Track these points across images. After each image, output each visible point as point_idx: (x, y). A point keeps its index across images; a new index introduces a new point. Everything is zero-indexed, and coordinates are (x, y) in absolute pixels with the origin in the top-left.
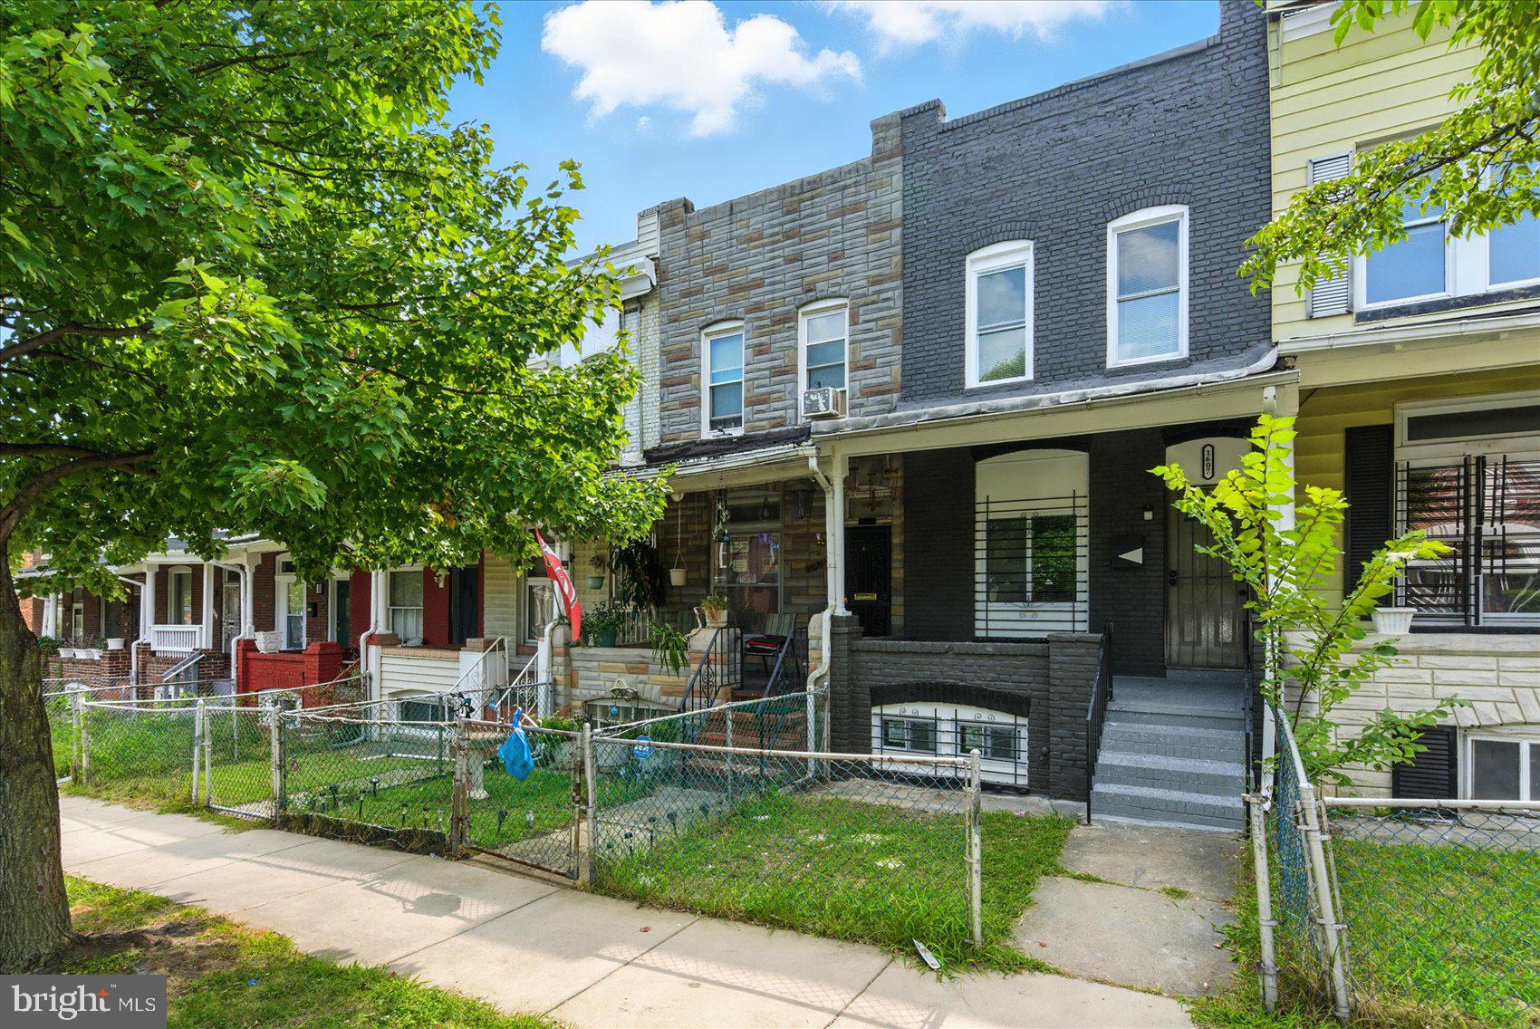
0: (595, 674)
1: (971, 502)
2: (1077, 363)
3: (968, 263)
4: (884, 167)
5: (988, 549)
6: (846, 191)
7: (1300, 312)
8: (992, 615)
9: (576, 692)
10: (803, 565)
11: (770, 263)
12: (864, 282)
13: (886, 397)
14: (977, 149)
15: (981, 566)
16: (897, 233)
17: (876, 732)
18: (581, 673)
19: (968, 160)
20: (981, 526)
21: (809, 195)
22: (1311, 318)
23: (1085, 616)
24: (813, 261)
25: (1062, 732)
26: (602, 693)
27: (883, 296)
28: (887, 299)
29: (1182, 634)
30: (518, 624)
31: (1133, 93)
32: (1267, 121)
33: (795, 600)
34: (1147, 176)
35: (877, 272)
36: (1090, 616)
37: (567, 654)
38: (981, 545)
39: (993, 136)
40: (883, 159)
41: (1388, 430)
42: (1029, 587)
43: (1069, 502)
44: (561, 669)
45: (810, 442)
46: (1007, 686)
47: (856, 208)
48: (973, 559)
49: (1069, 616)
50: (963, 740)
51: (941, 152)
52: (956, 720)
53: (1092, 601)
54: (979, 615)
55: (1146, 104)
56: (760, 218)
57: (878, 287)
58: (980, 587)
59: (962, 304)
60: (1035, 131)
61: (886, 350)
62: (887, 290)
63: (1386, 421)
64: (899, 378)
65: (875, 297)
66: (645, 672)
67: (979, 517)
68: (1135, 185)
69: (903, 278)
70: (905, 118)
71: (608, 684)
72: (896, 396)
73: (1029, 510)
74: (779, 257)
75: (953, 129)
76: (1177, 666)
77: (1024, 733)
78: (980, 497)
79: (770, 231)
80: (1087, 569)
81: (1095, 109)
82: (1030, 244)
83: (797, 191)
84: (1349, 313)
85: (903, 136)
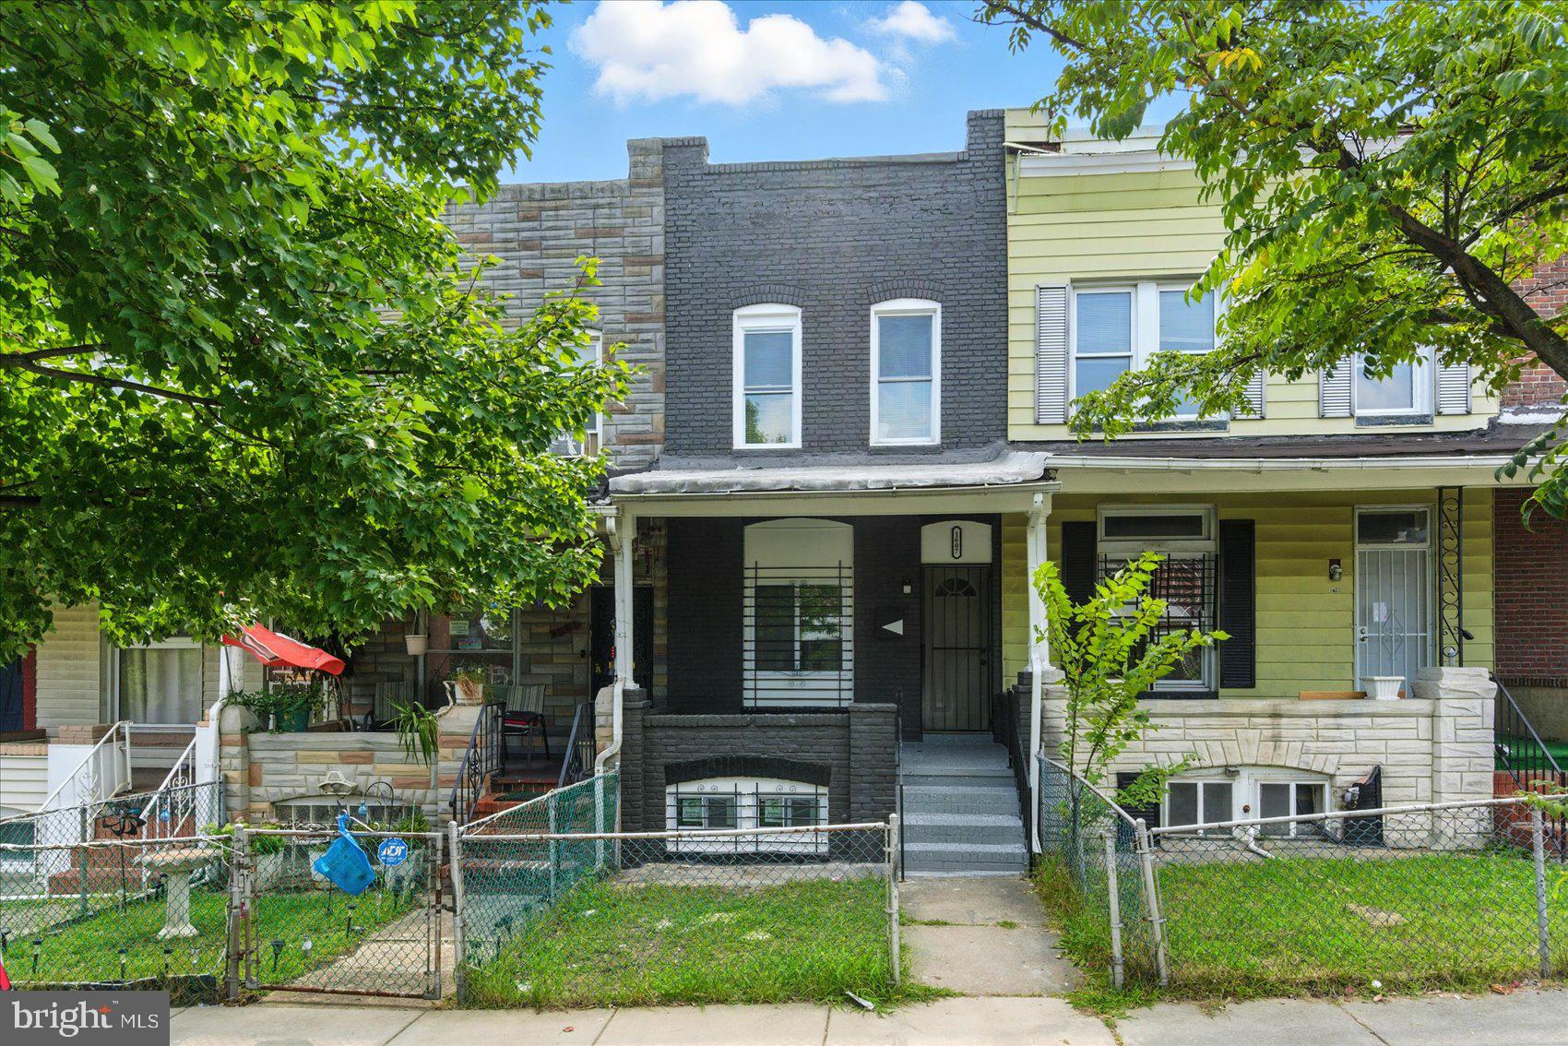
0: (291, 767)
1: (740, 567)
2: (843, 437)
3: (735, 318)
4: (644, 195)
5: (757, 616)
6: (600, 211)
7: (1028, 417)
8: (760, 685)
9: (259, 791)
10: (547, 629)
11: (504, 272)
12: (620, 317)
13: (648, 447)
14: (745, 201)
15: (749, 633)
16: (658, 271)
17: (671, 812)
18: (266, 767)
19: (735, 210)
20: (749, 592)
21: (553, 204)
22: (1037, 424)
23: (850, 685)
24: (558, 281)
25: (862, 798)
26: (302, 790)
27: (643, 336)
28: (648, 341)
29: (934, 700)
30: (103, 703)
31: (894, 184)
32: (1005, 241)
33: (535, 670)
34: (905, 268)
35: (634, 308)
36: (855, 684)
37: (245, 742)
38: (749, 611)
39: (760, 192)
40: (642, 186)
41: (1092, 526)
42: (797, 655)
43: (835, 573)
44: (237, 762)
45: (607, 500)
46: (810, 757)
47: (610, 232)
48: (741, 626)
49: (835, 685)
50: (762, 813)
51: (708, 194)
52: (757, 794)
53: (856, 669)
54: (748, 684)
55: (906, 199)
56: (488, 217)
57: (636, 326)
58: (749, 655)
59: (729, 361)
60: (803, 197)
61: (647, 396)
62: (648, 331)
63: (1092, 519)
64: (662, 429)
65: (633, 336)
66: (369, 760)
67: (748, 583)
68: (895, 274)
69: (666, 321)
70: (668, 147)
71: (312, 779)
72: (658, 447)
73: (797, 577)
74: (514, 268)
75: (720, 174)
76: (933, 730)
77: (824, 802)
78: (749, 562)
79: (503, 236)
80: (851, 638)
81: (859, 192)
82: (799, 311)
83: (537, 196)
84: (1065, 423)
85: (665, 167)
